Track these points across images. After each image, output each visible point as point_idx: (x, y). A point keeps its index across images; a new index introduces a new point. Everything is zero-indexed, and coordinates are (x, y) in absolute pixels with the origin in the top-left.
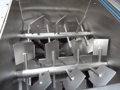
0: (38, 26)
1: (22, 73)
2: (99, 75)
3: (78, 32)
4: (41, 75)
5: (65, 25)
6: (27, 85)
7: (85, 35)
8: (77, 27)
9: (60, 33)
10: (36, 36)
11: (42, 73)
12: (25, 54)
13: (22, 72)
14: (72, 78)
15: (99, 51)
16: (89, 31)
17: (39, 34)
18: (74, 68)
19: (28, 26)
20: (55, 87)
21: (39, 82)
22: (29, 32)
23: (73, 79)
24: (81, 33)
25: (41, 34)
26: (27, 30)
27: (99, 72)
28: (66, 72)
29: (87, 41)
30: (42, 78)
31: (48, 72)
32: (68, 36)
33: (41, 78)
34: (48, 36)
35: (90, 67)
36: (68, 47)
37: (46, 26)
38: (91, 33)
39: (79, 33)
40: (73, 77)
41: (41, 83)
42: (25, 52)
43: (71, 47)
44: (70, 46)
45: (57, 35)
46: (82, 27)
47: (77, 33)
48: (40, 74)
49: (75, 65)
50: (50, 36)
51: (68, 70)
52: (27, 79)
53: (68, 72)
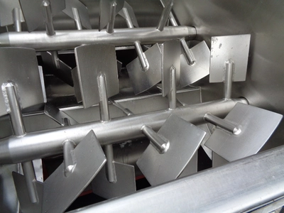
0: (46, 4)
1: (8, 148)
2: (235, 129)
3: (165, 29)
4: (71, 146)
5: (125, 10)
6: (31, 181)
7: (181, 37)
8: (160, 15)
9: (115, 31)
10: (44, 39)
11: (71, 143)
12: (9, 85)
13: (7, 144)
14: (164, 145)
15: (227, 71)
16: (191, 25)
17: (50, 34)
18: (165, 121)
19: (13, 12)
20: (113, 178)
21: (65, 167)
22: (18, 29)
23: (166, 147)
24: (171, 31)
25: (57, 33)
26: (12, 23)
27: (232, 122)
28: (142, 132)
29: (189, 51)
30: (73, 156)
31: (92, 135)
32: (136, 40)
33: (70, 155)
34: (79, 39)
35: (206, 116)
36: (141, 69)
37: (71, 10)
38: (197, 29)
39: (167, 31)
40: (166, 143)
41: (71, 168)
42: (9, 82)
43: (148, 67)
44: (146, 64)
45: (107, 36)
46: (171, 14)
47: (161, 30)
48: (67, 144)
49: (166, 112)
50: (86, 39)
51: (147, 127)
52: (28, 165)
53: (149, 133)
